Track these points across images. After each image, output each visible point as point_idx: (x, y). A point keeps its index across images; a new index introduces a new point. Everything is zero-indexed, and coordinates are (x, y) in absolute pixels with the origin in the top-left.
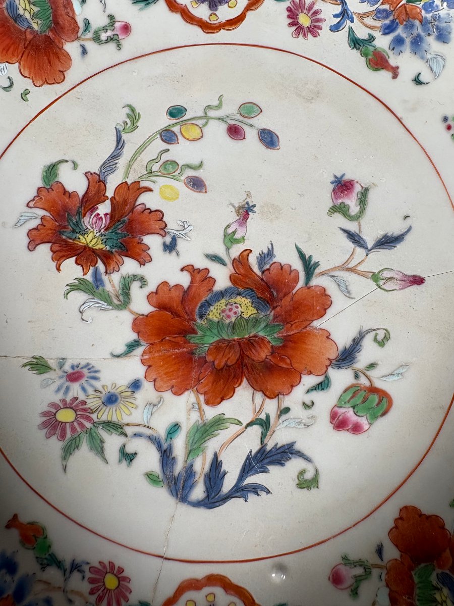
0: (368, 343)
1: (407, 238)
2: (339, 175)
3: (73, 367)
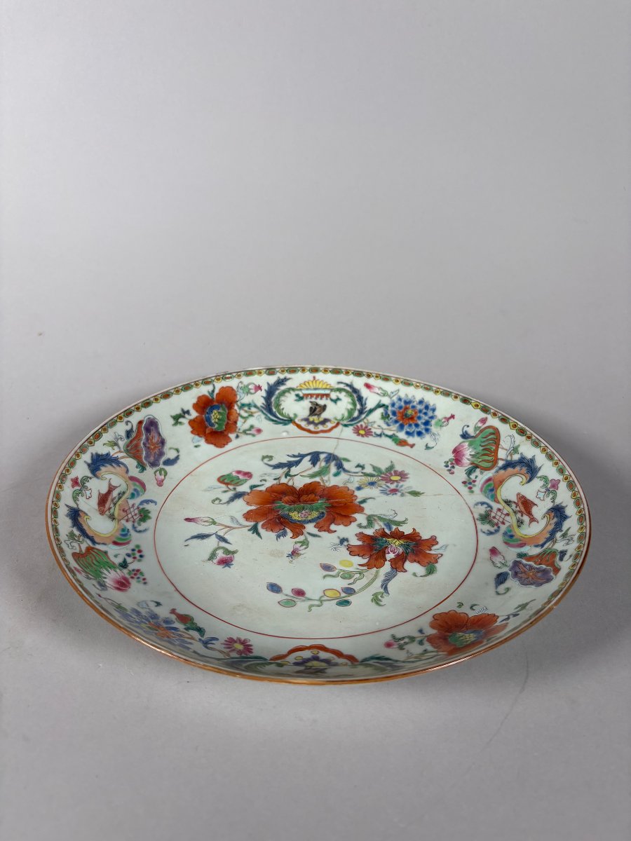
0: (225, 500)
3: (396, 494)
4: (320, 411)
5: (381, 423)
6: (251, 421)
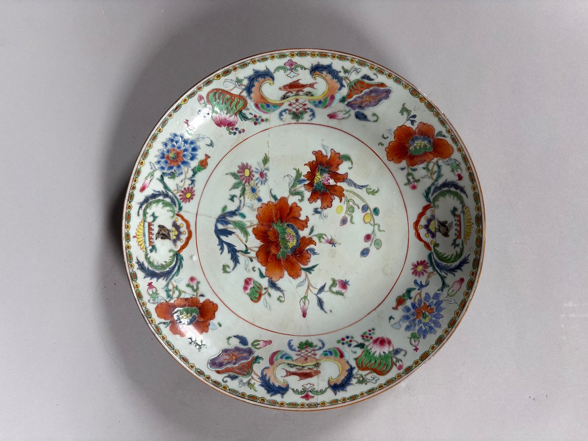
0: (279, 294)
1: (322, 311)
2: (349, 283)
3: (266, 174)
4: (165, 231)
6: (182, 286)
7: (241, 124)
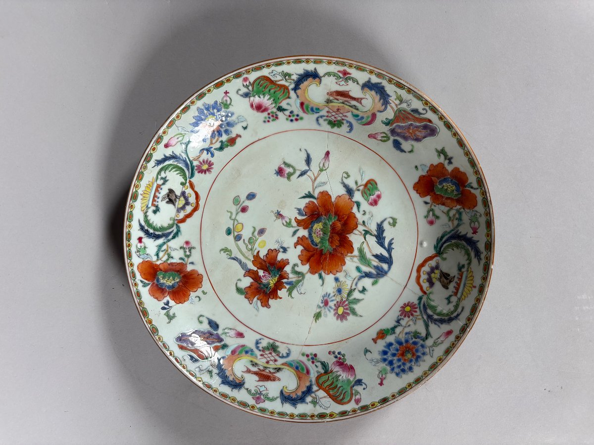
0: (347, 181)
1: (309, 152)
2: (275, 172)
3: (322, 303)
4: (443, 282)
5: (413, 328)
6: (444, 219)
7: (331, 360)
